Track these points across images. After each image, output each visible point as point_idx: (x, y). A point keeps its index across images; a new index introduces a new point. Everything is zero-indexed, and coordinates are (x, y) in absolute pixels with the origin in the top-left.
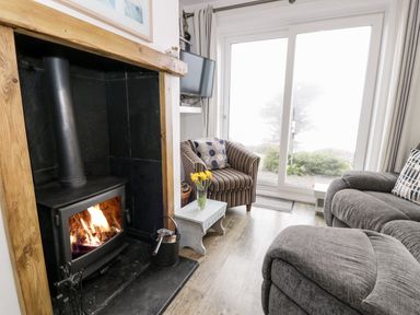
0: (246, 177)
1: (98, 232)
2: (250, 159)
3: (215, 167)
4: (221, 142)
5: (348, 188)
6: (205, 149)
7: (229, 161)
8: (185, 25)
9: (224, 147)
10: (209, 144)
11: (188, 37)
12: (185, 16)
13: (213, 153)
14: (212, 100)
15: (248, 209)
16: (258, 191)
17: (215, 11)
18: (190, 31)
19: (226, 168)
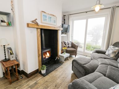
0: (75, 49)
1: (48, 56)
2: (76, 46)
3: (69, 47)
4: (71, 42)
5: (95, 52)
6: (67, 43)
7: (72, 46)
8: (64, 18)
9: (71, 43)
10: (68, 42)
11: (64, 20)
12: (64, 16)
13: (68, 44)
14: (69, 33)
15: (75, 56)
16: (78, 53)
17: (70, 15)
18: (65, 19)
19: (71, 47)
